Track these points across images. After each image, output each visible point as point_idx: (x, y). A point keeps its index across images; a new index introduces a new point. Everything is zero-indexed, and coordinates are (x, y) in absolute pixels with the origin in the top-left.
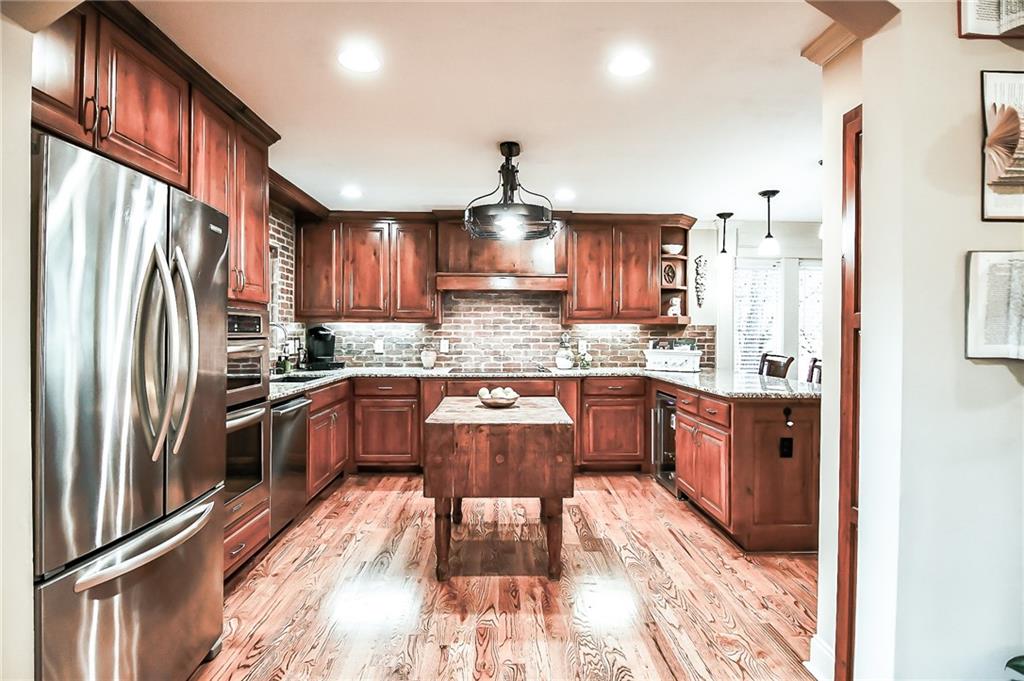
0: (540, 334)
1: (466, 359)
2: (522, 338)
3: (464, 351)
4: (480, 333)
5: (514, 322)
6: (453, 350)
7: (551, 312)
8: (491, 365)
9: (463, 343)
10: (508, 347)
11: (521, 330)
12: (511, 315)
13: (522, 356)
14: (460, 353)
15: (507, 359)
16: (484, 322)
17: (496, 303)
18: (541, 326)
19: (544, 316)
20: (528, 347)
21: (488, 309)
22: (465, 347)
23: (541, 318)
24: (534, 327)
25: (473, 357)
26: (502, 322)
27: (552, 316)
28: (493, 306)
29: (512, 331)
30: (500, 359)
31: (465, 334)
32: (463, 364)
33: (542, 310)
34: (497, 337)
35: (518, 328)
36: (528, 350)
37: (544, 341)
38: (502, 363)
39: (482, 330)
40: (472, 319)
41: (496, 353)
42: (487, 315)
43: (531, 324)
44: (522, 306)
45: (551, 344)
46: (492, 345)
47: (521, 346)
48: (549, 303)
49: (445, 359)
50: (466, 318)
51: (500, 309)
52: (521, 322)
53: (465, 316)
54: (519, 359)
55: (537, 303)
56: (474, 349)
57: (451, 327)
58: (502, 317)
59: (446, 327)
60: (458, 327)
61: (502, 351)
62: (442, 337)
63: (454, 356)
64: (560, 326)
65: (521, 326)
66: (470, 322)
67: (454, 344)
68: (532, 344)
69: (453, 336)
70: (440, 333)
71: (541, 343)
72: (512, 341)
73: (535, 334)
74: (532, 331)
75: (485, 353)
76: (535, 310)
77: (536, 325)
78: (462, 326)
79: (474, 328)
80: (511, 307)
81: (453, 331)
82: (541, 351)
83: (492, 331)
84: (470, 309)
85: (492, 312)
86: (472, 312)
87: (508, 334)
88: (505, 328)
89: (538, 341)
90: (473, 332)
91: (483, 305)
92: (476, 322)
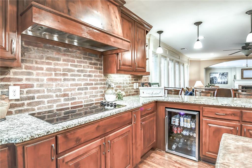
0: (94, 80)
1: (38, 103)
2: (83, 83)
3: (36, 95)
4: (52, 80)
5: (78, 71)
6: (25, 95)
7: (98, 66)
8: (62, 105)
9: (35, 88)
10: (74, 89)
11: (82, 77)
12: (76, 66)
13: (83, 96)
14: (33, 98)
15: (74, 99)
16: (55, 70)
17: (64, 55)
18: (93, 74)
19: (96, 68)
20: (86, 89)
21: (58, 59)
22: (38, 91)
23: (93, 70)
24: (90, 76)
25: (46, 100)
26: (70, 70)
27: (100, 69)
28: (63, 58)
29: (76, 78)
30: (68, 100)
31: (38, 80)
32: (36, 108)
33: (95, 64)
34: (66, 82)
35: (80, 76)
36: (87, 91)
37: (96, 84)
38: (70, 102)
39: (53, 77)
40: (45, 67)
41: (65, 95)
42: (57, 64)
43: (88, 73)
44: (82, 60)
45: (99, 86)
46: (62, 89)
47: (82, 89)
48: (98, 60)
49: (16, 106)
50: (39, 66)
51: (68, 61)
52: (82, 71)
53: (36, 63)
54: (81, 98)
55: (91, 59)
56: (46, 93)
57: (22, 73)
58: (69, 67)
59: (15, 73)
60: (29, 74)
61: (70, 93)
62: (12, 83)
63: (26, 102)
64: (103, 75)
65: (82, 74)
66: (42, 69)
67: (25, 90)
68: (88, 87)
69: (24, 82)
70: (9, 80)
71: (94, 86)
72: (77, 85)
73: (90, 80)
74: (89, 78)
75: (57, 96)
76: (90, 64)
77: (91, 74)
78: (35, 72)
79: (46, 75)
80: (76, 60)
81: (24, 77)
82: (94, 91)
83: (62, 78)
84: (42, 58)
85: (61, 62)
86: (44, 60)
87: (74, 80)
88: (72, 75)
89: (92, 84)
90: (45, 78)
91: (54, 55)
92: (48, 69)
